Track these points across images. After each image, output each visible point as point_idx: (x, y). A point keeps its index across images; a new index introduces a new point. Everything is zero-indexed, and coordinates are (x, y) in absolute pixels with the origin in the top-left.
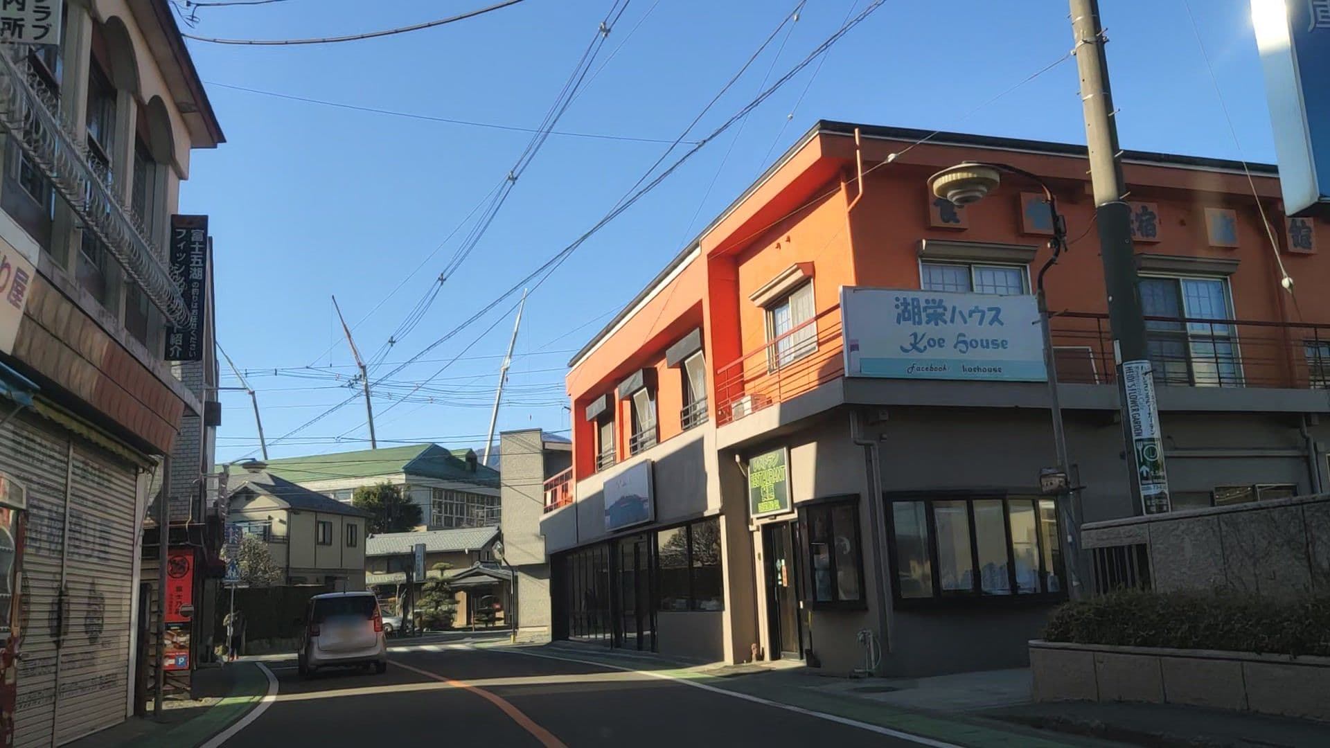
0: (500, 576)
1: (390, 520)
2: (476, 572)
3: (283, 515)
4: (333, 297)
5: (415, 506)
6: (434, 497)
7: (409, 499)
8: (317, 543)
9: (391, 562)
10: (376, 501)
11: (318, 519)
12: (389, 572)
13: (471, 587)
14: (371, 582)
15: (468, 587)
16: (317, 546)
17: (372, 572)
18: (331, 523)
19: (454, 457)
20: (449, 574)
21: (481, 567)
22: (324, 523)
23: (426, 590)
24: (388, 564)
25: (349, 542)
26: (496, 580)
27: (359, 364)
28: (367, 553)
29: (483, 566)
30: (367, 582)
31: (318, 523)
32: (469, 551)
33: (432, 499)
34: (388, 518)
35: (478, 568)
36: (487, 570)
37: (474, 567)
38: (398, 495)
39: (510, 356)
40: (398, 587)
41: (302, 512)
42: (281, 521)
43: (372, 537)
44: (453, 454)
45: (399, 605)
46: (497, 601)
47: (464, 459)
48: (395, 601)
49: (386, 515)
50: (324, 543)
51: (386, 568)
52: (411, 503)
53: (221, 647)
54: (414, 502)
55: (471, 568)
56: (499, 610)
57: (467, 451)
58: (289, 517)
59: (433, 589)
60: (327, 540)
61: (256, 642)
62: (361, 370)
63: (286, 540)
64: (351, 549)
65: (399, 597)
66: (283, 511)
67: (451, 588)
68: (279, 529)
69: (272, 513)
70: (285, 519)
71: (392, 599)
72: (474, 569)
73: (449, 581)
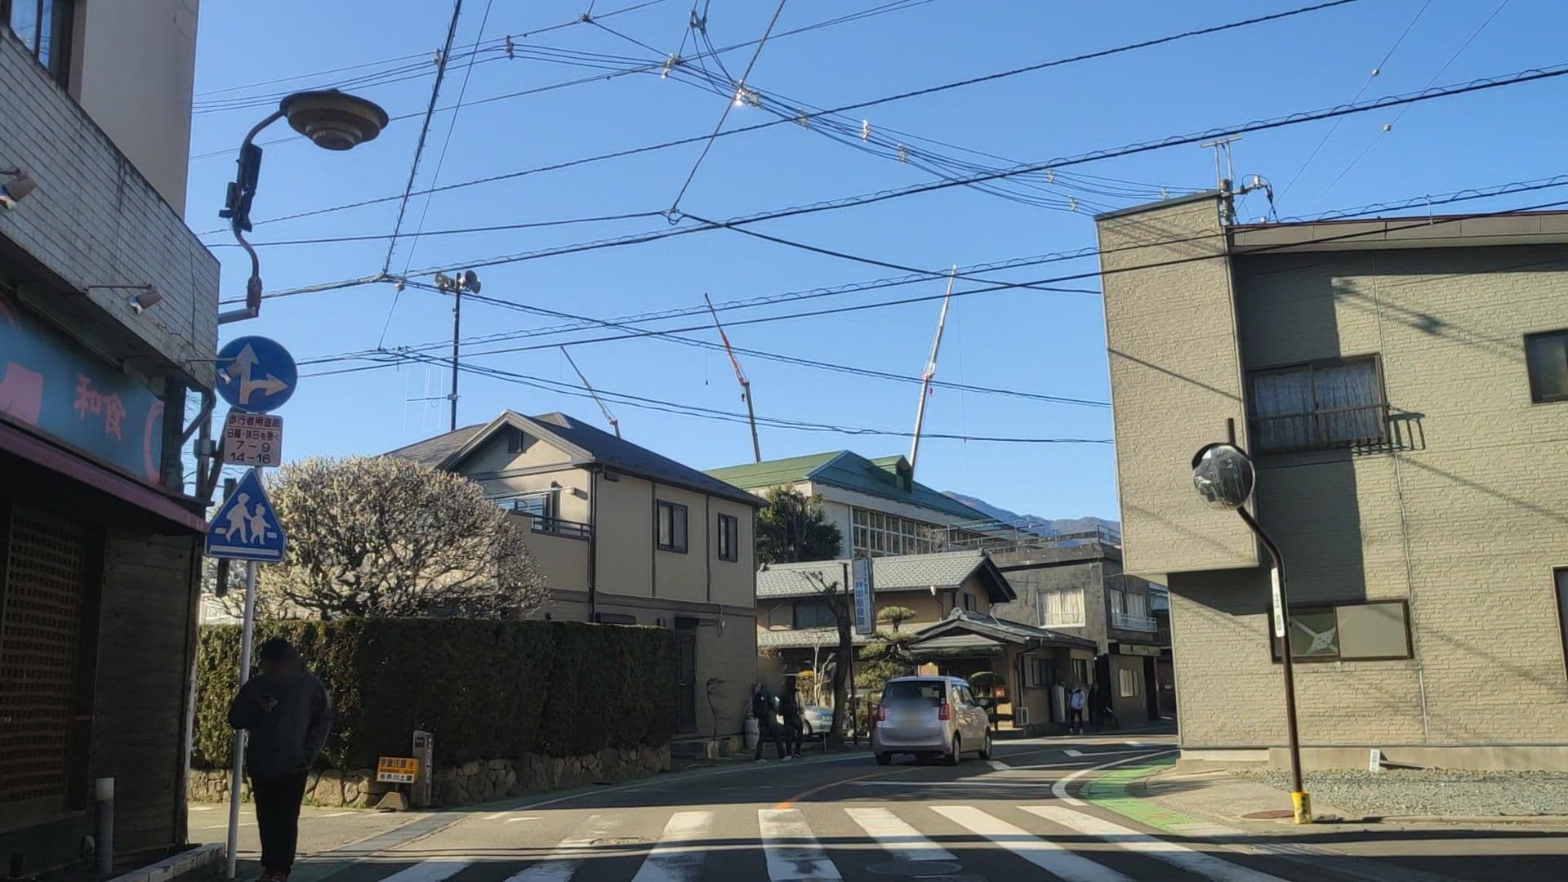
0: (1002, 636)
1: (792, 548)
2: (957, 628)
3: (582, 479)
4: (706, 295)
5: (830, 529)
6: (855, 522)
7: (820, 518)
8: (657, 545)
9: (798, 610)
10: (770, 515)
11: (657, 497)
12: (795, 627)
13: (952, 656)
14: (766, 643)
15: (942, 655)
16: (656, 551)
17: (768, 626)
18: (686, 507)
19: (878, 468)
20: (908, 630)
21: (964, 617)
22: (671, 507)
23: (867, 659)
24: (794, 613)
25: (723, 552)
26: (995, 642)
27: (741, 380)
28: (758, 593)
29: (969, 618)
30: (760, 642)
31: (658, 504)
32: (938, 590)
33: (852, 525)
34: (789, 545)
35: (959, 619)
36: (977, 625)
37: (951, 618)
38: (803, 509)
39: (935, 361)
40: (817, 650)
41: (622, 477)
42: (577, 492)
43: (765, 569)
44: (877, 465)
45: (819, 685)
46: (1001, 683)
47: (893, 471)
48: (811, 677)
49: (785, 541)
50: (671, 547)
51: (791, 619)
52: (822, 524)
53: (365, 783)
54: (828, 521)
55: (941, 622)
56: (1004, 700)
57: (897, 459)
58: (594, 485)
59: (880, 656)
60: (678, 542)
61: (472, 769)
62: (744, 388)
63: (589, 534)
64: (727, 566)
65: (818, 671)
66: (581, 471)
67: (913, 654)
68: (574, 510)
69: (557, 477)
70: (585, 487)
71: (805, 673)
72: (954, 621)
73: (905, 642)
